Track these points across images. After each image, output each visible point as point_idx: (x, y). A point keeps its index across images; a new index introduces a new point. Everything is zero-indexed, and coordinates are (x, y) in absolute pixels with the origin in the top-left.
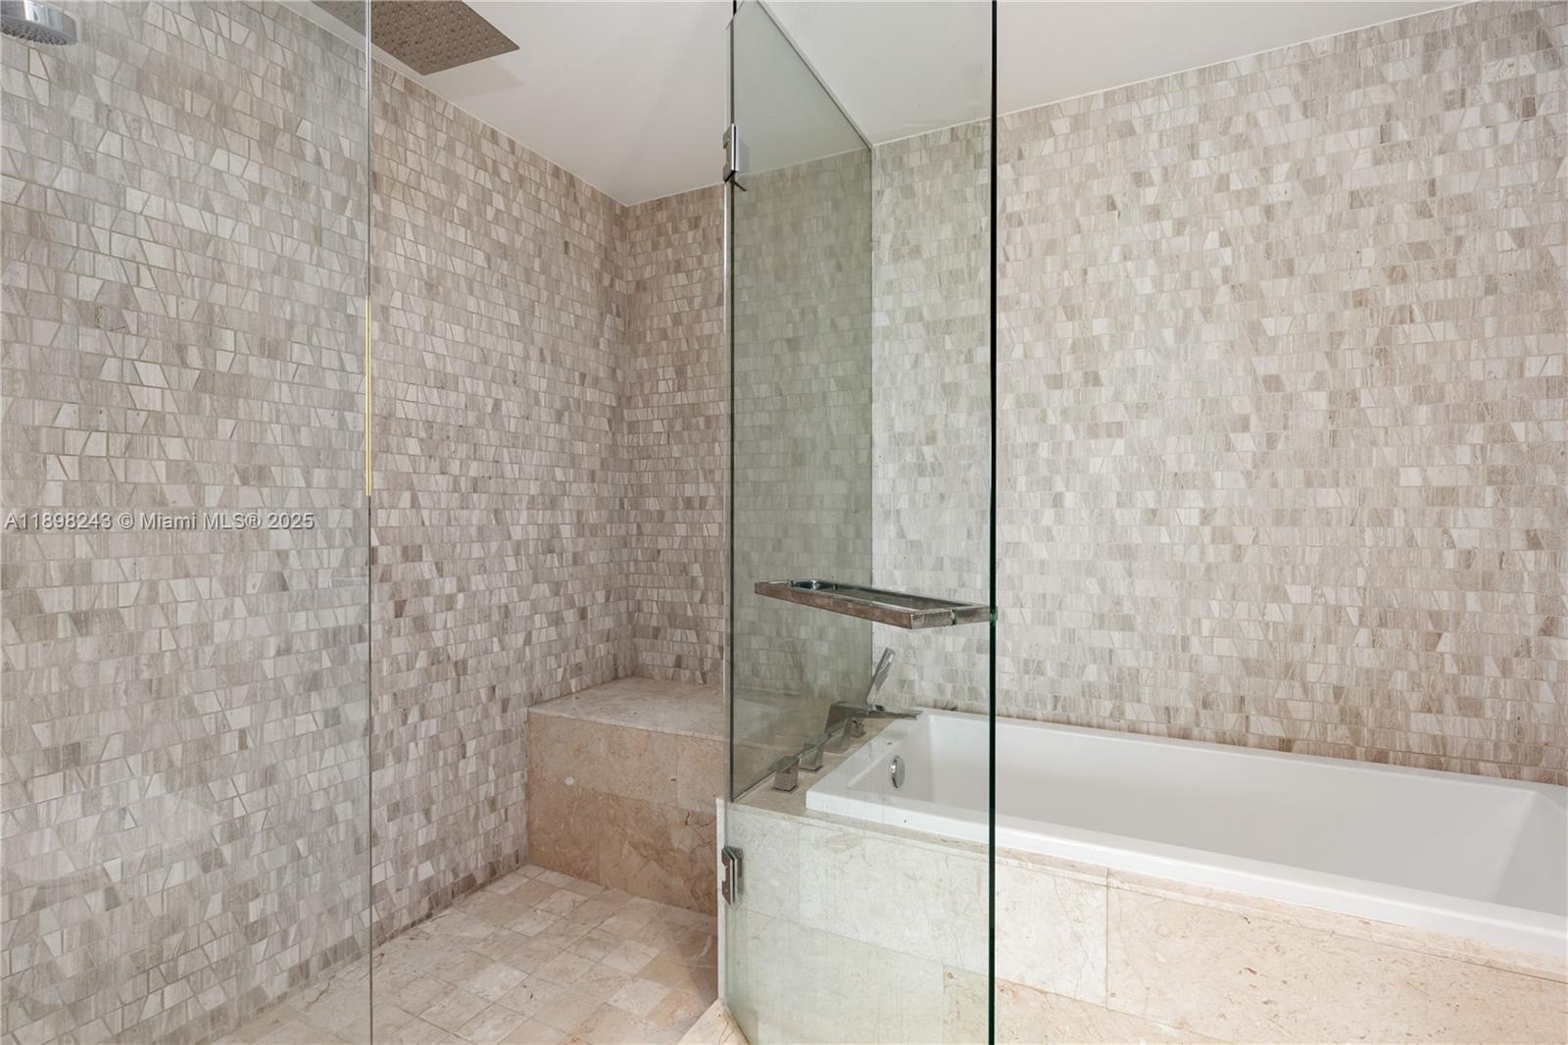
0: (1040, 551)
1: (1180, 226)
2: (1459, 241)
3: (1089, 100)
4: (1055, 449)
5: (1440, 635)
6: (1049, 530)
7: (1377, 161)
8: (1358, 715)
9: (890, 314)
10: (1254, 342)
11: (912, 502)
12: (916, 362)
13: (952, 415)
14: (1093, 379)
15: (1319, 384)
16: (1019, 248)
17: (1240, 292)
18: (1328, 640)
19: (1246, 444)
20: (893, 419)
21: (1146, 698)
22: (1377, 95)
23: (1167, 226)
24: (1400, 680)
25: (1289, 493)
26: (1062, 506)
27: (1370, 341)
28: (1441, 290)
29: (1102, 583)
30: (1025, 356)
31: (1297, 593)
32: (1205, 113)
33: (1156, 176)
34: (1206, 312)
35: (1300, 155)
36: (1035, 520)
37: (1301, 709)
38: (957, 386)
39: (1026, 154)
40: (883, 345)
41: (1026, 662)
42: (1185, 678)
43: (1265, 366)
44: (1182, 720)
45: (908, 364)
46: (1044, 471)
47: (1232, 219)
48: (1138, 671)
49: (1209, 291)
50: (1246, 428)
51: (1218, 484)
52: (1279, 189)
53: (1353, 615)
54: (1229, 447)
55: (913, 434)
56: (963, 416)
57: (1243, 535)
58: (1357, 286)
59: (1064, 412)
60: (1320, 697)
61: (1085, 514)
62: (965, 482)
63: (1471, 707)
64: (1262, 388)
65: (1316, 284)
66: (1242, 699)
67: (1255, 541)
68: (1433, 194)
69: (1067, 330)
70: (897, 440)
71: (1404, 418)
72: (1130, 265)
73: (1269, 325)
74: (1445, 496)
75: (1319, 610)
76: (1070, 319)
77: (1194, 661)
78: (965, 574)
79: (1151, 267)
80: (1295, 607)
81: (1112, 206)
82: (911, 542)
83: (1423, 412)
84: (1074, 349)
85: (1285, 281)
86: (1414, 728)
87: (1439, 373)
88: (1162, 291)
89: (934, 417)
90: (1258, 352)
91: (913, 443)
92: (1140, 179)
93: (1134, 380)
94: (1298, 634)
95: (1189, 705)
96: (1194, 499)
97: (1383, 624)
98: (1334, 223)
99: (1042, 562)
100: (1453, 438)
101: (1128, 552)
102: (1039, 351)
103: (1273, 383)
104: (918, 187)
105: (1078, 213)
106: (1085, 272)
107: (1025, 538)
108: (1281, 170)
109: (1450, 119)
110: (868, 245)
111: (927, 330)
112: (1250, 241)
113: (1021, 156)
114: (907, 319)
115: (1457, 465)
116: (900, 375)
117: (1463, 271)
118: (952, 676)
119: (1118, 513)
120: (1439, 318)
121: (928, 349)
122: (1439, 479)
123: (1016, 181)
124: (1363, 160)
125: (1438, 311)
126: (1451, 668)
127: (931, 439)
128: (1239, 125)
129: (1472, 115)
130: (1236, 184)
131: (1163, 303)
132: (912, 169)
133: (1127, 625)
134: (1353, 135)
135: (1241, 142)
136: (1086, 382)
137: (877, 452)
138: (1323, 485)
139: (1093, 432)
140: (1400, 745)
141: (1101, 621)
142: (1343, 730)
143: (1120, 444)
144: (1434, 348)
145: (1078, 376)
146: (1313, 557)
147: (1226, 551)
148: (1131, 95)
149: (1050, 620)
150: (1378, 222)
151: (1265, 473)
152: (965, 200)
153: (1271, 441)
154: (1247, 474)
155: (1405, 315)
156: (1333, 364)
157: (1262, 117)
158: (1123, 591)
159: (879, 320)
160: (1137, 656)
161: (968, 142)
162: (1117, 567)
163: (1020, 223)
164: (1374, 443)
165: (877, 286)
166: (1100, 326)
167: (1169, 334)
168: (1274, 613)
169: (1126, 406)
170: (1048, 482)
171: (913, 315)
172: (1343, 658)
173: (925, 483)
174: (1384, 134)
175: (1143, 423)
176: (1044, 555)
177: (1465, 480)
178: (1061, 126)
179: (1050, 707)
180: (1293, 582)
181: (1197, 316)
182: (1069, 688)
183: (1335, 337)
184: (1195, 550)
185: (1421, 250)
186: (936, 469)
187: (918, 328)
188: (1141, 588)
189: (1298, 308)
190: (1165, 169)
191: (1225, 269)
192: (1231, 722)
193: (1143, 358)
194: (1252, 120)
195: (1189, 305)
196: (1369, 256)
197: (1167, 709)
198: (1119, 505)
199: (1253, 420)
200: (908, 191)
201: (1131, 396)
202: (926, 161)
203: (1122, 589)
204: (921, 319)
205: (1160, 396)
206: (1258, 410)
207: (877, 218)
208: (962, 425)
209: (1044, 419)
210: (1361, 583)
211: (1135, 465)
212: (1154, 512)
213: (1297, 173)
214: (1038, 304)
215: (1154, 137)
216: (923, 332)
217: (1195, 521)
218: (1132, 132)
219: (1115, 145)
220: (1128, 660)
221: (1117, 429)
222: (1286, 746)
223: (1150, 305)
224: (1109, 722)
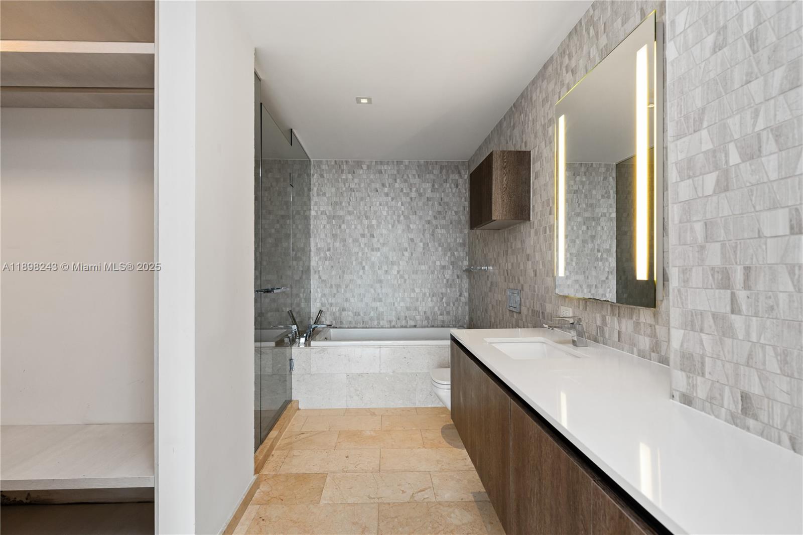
0: (359, 282)
1: (393, 199)
2: (446, 212)
3: (372, 161)
4: (363, 254)
5: (443, 298)
6: (361, 276)
7: (432, 192)
8: (429, 318)
9: (316, 212)
10: (408, 230)
11: (323, 268)
12: (324, 226)
13: (335, 243)
14: (373, 236)
15: (421, 241)
16: (354, 198)
17: (407, 218)
18: (423, 301)
19: (407, 254)
20: (317, 243)
21: (385, 319)
22: (432, 176)
23: (390, 198)
24: (436, 309)
25: (415, 267)
26: (364, 269)
27: (431, 232)
28: (443, 222)
29: (375, 290)
30: (355, 228)
31: (417, 290)
32: (398, 171)
33: (387, 185)
34: (398, 221)
35: (417, 187)
36: (358, 273)
37: (418, 318)
38: (336, 235)
39: (355, 172)
40: (314, 221)
41: (356, 312)
42: (394, 313)
43: (411, 236)
44: (393, 324)
45: (322, 227)
46: (360, 260)
47: (404, 199)
48: (383, 312)
49: (399, 216)
50: (407, 251)
51: (401, 264)
52: (413, 194)
53: (428, 294)
54: (403, 255)
55: (323, 248)
56: (338, 244)
57: (406, 277)
58: (429, 219)
59: (365, 244)
60: (421, 314)
61: (370, 272)
62: (339, 262)
63: (448, 313)
64: (410, 241)
65: (421, 218)
66: (406, 317)
67: (409, 278)
68: (442, 200)
69: (366, 222)
70: (319, 249)
71: (437, 250)
72: (381, 207)
73: (411, 225)
74: (443, 267)
75: (421, 294)
76: (367, 219)
77: (396, 308)
78: (339, 289)
79: (386, 208)
80: (417, 293)
81: (377, 191)
82: (323, 280)
83: (440, 248)
84: (368, 228)
85: (414, 216)
86: (439, 319)
87: (443, 240)
88: (388, 215)
89: (330, 243)
90: (409, 232)
91: (323, 251)
92: (383, 185)
93: (382, 237)
94: (417, 300)
95: (395, 319)
96: (396, 268)
97: (433, 296)
98: (424, 204)
99: (360, 285)
100: (445, 255)
101: (381, 281)
102: (359, 227)
103: (412, 240)
104: (325, 175)
105: (369, 191)
106: (370, 207)
107: (355, 278)
108: (414, 189)
109: (445, 184)
110: (309, 190)
111: (328, 218)
112: (408, 205)
113: (354, 173)
114: (322, 214)
115: (445, 261)
116: (319, 230)
117: (447, 219)
118: (335, 319)
119: (378, 271)
120: (443, 228)
121: (328, 223)
122: (443, 264)
123: (353, 179)
124: (429, 191)
125: (443, 227)
126: (445, 305)
127: (329, 250)
128: (405, 177)
129: (448, 185)
130: (405, 191)
131: (389, 217)
132: (323, 170)
133: (380, 300)
134: (427, 184)
135: (406, 181)
136: (371, 237)
137: (312, 254)
138: (422, 265)
139: (372, 250)
140: (436, 323)
141: (374, 300)
142: (426, 321)
143: (379, 253)
144: (442, 235)
145: (368, 235)
146: (420, 282)
147: (403, 280)
148: (381, 163)
149: (362, 300)
150: (432, 205)
151: (411, 262)
152: (339, 182)
153: (412, 254)
154: (407, 262)
155: (437, 227)
156: (424, 236)
157: (410, 176)
158: (380, 292)
159: (313, 213)
160: (383, 309)
161: (340, 165)
162: (378, 285)
163: (354, 191)
164: (431, 255)
165: (312, 203)
166: (374, 222)
167: (390, 226)
168: (412, 295)
169: (380, 244)
170: (361, 263)
171: (323, 213)
172: (426, 304)
173: (327, 263)
174: (433, 186)
175: (384, 248)
176: (360, 283)
177: (447, 264)
178: (365, 167)
179: (362, 324)
180: (416, 288)
181: (396, 222)
182: (366, 319)
183: (424, 230)
184: (396, 281)
185: (439, 213)
186: (331, 258)
187: (325, 217)
188: (384, 291)
189: (417, 223)
190: (389, 184)
191: (402, 211)
192: (404, 323)
193: (384, 232)
194: (408, 176)
195: (394, 219)
196: (430, 213)
197: (390, 321)
198: (379, 269)
199: (408, 249)
200: (322, 176)
201: (381, 241)
202: (327, 168)
203: (379, 291)
204: (326, 214)
205: (388, 241)
206: (409, 246)
207: (312, 182)
208: (338, 246)
209: (360, 246)
210: (429, 287)
211: (382, 259)
212: (387, 271)
213: (417, 191)
214: (358, 214)
215: (387, 175)
216: (326, 218)
217: (396, 273)
218: (382, 173)
219: (377, 175)
220: (381, 309)
221: (378, 250)
222: (415, 326)
223: (386, 217)
224: (376, 326)
